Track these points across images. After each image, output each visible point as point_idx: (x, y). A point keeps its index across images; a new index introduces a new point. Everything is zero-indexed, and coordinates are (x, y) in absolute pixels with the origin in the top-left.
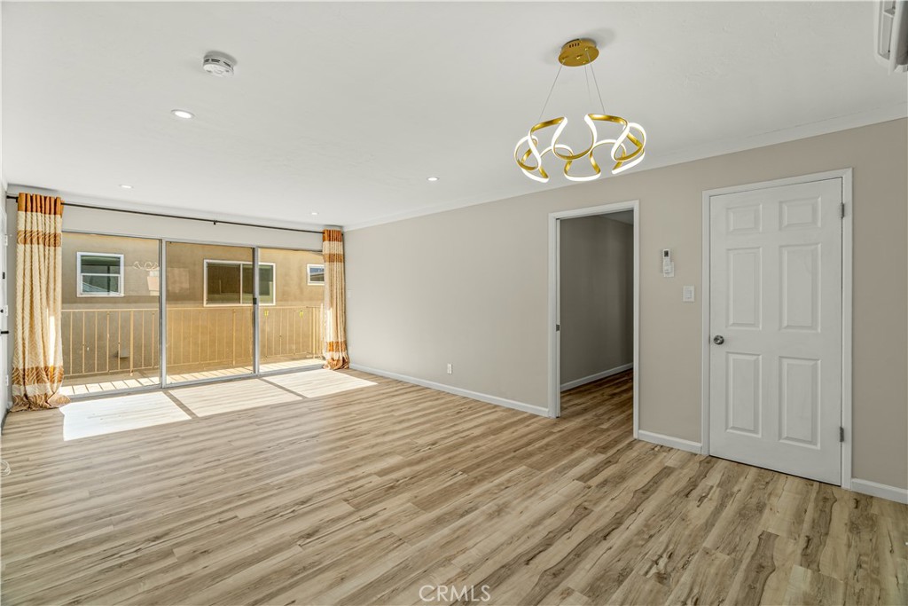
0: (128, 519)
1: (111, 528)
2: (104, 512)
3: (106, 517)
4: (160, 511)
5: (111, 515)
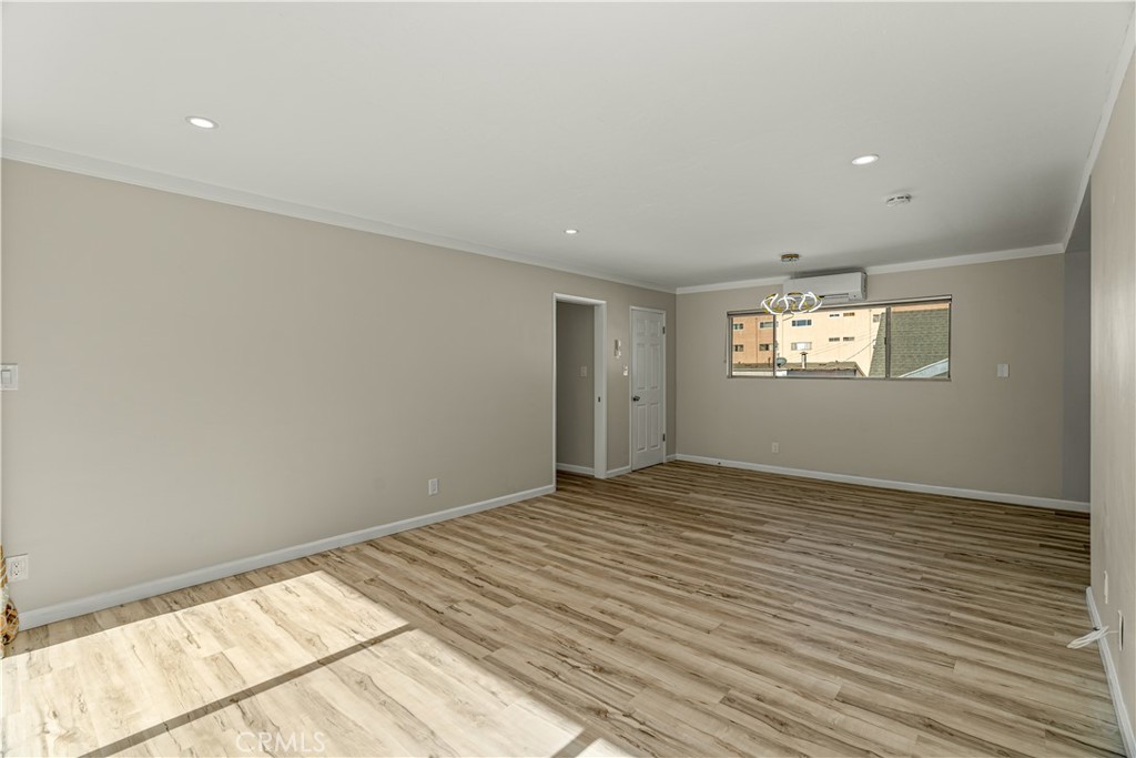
0: (933, 613)
1: (953, 614)
2: (951, 631)
3: (951, 625)
4: (899, 604)
5: (946, 624)
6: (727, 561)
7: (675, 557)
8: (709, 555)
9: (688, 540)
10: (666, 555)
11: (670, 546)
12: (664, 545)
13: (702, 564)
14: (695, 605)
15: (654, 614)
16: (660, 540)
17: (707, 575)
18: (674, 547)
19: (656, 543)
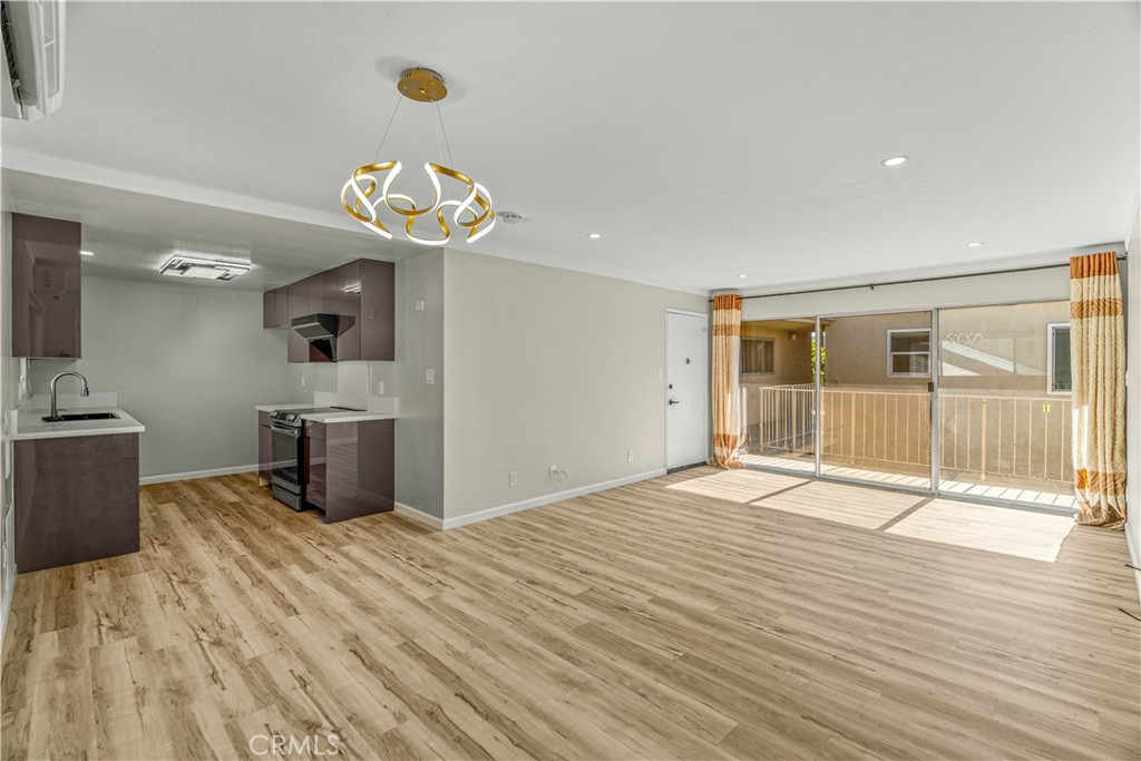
6: (674, 568)
7: (725, 574)
8: (689, 573)
9: (710, 595)
10: (737, 577)
11: (734, 587)
12: (740, 589)
13: (698, 565)
14: (709, 537)
15: (739, 535)
16: (748, 598)
17: (697, 555)
18: (727, 586)
19: (751, 592)
